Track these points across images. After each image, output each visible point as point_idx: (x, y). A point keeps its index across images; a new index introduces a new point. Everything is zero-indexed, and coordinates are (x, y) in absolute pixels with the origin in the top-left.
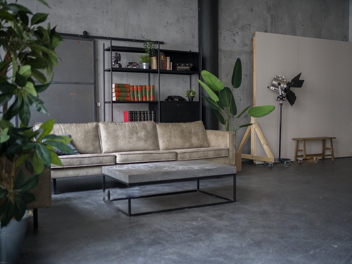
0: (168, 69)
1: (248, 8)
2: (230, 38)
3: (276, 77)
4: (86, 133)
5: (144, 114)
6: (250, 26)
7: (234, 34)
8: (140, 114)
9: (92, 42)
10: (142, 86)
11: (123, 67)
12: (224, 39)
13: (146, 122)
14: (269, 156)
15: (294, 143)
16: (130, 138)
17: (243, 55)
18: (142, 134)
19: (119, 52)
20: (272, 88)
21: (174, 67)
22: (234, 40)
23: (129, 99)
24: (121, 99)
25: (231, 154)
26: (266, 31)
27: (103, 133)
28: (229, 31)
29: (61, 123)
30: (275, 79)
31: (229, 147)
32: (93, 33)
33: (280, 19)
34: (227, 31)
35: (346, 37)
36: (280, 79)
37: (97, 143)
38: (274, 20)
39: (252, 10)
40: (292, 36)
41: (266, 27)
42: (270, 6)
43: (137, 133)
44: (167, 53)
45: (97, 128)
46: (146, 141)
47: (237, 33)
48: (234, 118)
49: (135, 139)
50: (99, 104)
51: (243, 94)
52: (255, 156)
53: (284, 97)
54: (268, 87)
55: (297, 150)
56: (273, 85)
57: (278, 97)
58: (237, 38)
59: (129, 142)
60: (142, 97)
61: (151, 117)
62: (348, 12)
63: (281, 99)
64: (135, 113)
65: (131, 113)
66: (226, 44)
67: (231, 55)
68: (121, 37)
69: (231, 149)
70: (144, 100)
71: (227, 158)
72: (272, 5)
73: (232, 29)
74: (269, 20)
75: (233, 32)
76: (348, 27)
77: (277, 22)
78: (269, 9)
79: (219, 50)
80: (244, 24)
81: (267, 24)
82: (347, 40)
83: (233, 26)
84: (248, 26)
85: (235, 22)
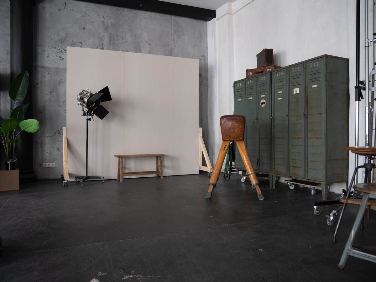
1: (79, 27)
2: (56, 56)
3: (81, 91)
6: (82, 43)
7: (62, 52)
15: (117, 159)
20: (78, 102)
22: (61, 57)
26: (102, 49)
28: (55, 48)
30: (80, 94)
33: (120, 37)
34: (52, 48)
35: (204, 56)
36: (85, 93)
38: (112, 39)
39: (84, 29)
40: (136, 53)
41: (103, 45)
42: (108, 25)
47: (64, 51)
48: (60, 134)
56: (79, 100)
58: (65, 56)
62: (207, 34)
66: (50, 61)
67: (57, 72)
72: (109, 24)
73: (59, 47)
74: (106, 38)
75: (60, 49)
76: (207, 48)
77: (117, 40)
78: (106, 28)
79: (42, 67)
80: (74, 42)
81: (104, 42)
82: (206, 59)
83: (60, 44)
84: (79, 44)
85: (62, 40)
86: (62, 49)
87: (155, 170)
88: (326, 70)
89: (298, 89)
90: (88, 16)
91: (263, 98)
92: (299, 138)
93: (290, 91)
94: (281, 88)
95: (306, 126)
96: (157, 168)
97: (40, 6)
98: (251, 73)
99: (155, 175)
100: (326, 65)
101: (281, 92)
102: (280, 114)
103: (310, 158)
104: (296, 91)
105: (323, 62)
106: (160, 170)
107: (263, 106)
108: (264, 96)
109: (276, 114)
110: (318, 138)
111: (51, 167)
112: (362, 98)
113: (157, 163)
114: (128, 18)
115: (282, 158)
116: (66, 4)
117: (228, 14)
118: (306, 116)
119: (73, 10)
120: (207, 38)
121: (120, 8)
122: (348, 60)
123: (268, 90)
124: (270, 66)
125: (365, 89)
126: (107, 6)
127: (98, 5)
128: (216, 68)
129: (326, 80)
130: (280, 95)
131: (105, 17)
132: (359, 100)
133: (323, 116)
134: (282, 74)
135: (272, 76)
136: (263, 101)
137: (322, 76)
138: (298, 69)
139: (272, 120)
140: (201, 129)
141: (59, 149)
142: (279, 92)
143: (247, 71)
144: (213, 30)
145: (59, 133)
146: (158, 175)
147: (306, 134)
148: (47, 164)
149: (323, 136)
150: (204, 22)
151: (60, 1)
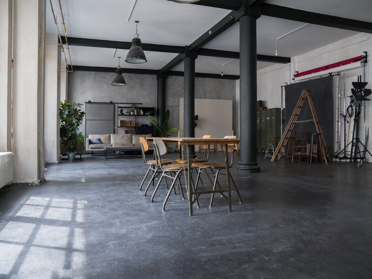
0: (141, 114)
1: (181, 87)
2: (173, 100)
4: (106, 138)
5: (131, 131)
8: (130, 131)
9: (113, 105)
10: (130, 121)
11: (124, 114)
12: (170, 101)
13: (128, 134)
16: (121, 140)
17: (179, 107)
18: (126, 138)
19: (122, 109)
21: (144, 114)
23: (125, 126)
24: (122, 126)
27: (112, 138)
29: (98, 134)
32: (114, 102)
34: (171, 97)
37: (109, 141)
43: (124, 138)
44: (141, 108)
45: (110, 136)
46: (127, 141)
49: (123, 140)
50: (115, 128)
52: (179, 149)
58: (176, 100)
59: (121, 141)
60: (131, 125)
61: (134, 132)
64: (128, 131)
65: (126, 131)
66: (170, 103)
67: (173, 107)
68: (125, 102)
70: (131, 126)
73: (174, 96)
76: (236, 93)
79: (167, 105)
80: (180, 94)
86: (175, 98)
87: (214, 148)
89: (269, 118)
92: (269, 135)
93: (267, 118)
94: (264, 117)
95: (271, 130)
96: (215, 147)
97: (167, 80)
99: (213, 151)
100: (276, 111)
102: (263, 126)
106: (216, 148)
107: (258, 123)
108: (258, 119)
113: (215, 146)
116: (176, 78)
118: (271, 127)
119: (179, 80)
121: (197, 78)
123: (260, 117)
129: (276, 116)
130: (263, 119)
133: (275, 127)
134: (267, 111)
135: (261, 112)
136: (258, 121)
137: (275, 114)
139: (261, 128)
140: (233, 131)
146: (215, 150)
147: (271, 133)
148: (169, 146)
150: (235, 80)
151: (174, 77)
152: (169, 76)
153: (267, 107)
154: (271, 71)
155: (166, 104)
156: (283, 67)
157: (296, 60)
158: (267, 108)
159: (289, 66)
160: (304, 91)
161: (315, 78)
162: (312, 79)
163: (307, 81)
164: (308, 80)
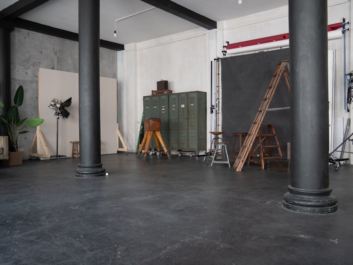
1: (38, 51)
2: (23, 71)
3: (53, 100)
6: (40, 63)
7: (27, 68)
12: (18, 71)
14: (47, 154)
15: (72, 144)
17: (34, 83)
20: (51, 107)
22: (26, 73)
25: (5, 152)
26: (53, 68)
28: (22, 66)
30: (53, 101)
31: (3, 147)
33: (64, 60)
34: (20, 66)
35: (115, 75)
36: (56, 101)
38: (59, 60)
39: (41, 53)
41: (53, 65)
47: (29, 68)
51: (34, 111)
52: (39, 154)
53: (60, 114)
54: (49, 106)
55: (73, 150)
56: (51, 105)
57: (55, 113)
58: (29, 71)
62: (117, 59)
63: (58, 115)
66: (19, 75)
69: (5, 148)
71: (2, 154)
72: (58, 50)
73: (25, 65)
74: (56, 60)
75: (26, 67)
76: (117, 69)
77: (62, 62)
78: (56, 53)
79: (14, 79)
80: (35, 62)
81: (54, 63)
82: (116, 77)
83: (26, 63)
84: (38, 63)
85: (27, 60)
86: (27, 67)
88: (198, 98)
89: (184, 105)
90: (44, 43)
91: (163, 108)
92: (184, 129)
93: (179, 106)
94: (174, 104)
95: (188, 123)
97: (12, 34)
98: (155, 93)
100: (198, 96)
101: (174, 106)
102: (173, 117)
103: (190, 139)
104: (183, 106)
105: (196, 94)
107: (163, 112)
108: (164, 107)
109: (171, 117)
110: (194, 129)
111: (21, 152)
112: (213, 112)
114: (69, 47)
115: (175, 140)
116: (29, 34)
117: (135, 50)
118: (188, 119)
119: (34, 38)
120: (117, 62)
121: (64, 39)
122: (206, 93)
123: (167, 104)
124: (167, 90)
125: (214, 109)
126: (56, 37)
127: (50, 36)
128: (124, 84)
129: (198, 103)
130: (174, 107)
131: (55, 45)
132: (212, 113)
133: (196, 119)
134: (175, 96)
135: (169, 97)
136: (163, 109)
137: (196, 100)
138: (184, 95)
139: (169, 120)
141: (26, 138)
142: (173, 106)
143: (152, 91)
144: (122, 58)
145: (26, 127)
147: (188, 127)
149: (196, 128)
151: (25, 31)
152: (16, 29)
153: (172, 91)
154: (180, 39)
155: (12, 77)
156: (202, 34)
157: (225, 26)
158: (173, 93)
159: (215, 33)
160: (284, 63)
161: (269, 50)
162: (265, 51)
163: (255, 54)
164: (257, 52)
